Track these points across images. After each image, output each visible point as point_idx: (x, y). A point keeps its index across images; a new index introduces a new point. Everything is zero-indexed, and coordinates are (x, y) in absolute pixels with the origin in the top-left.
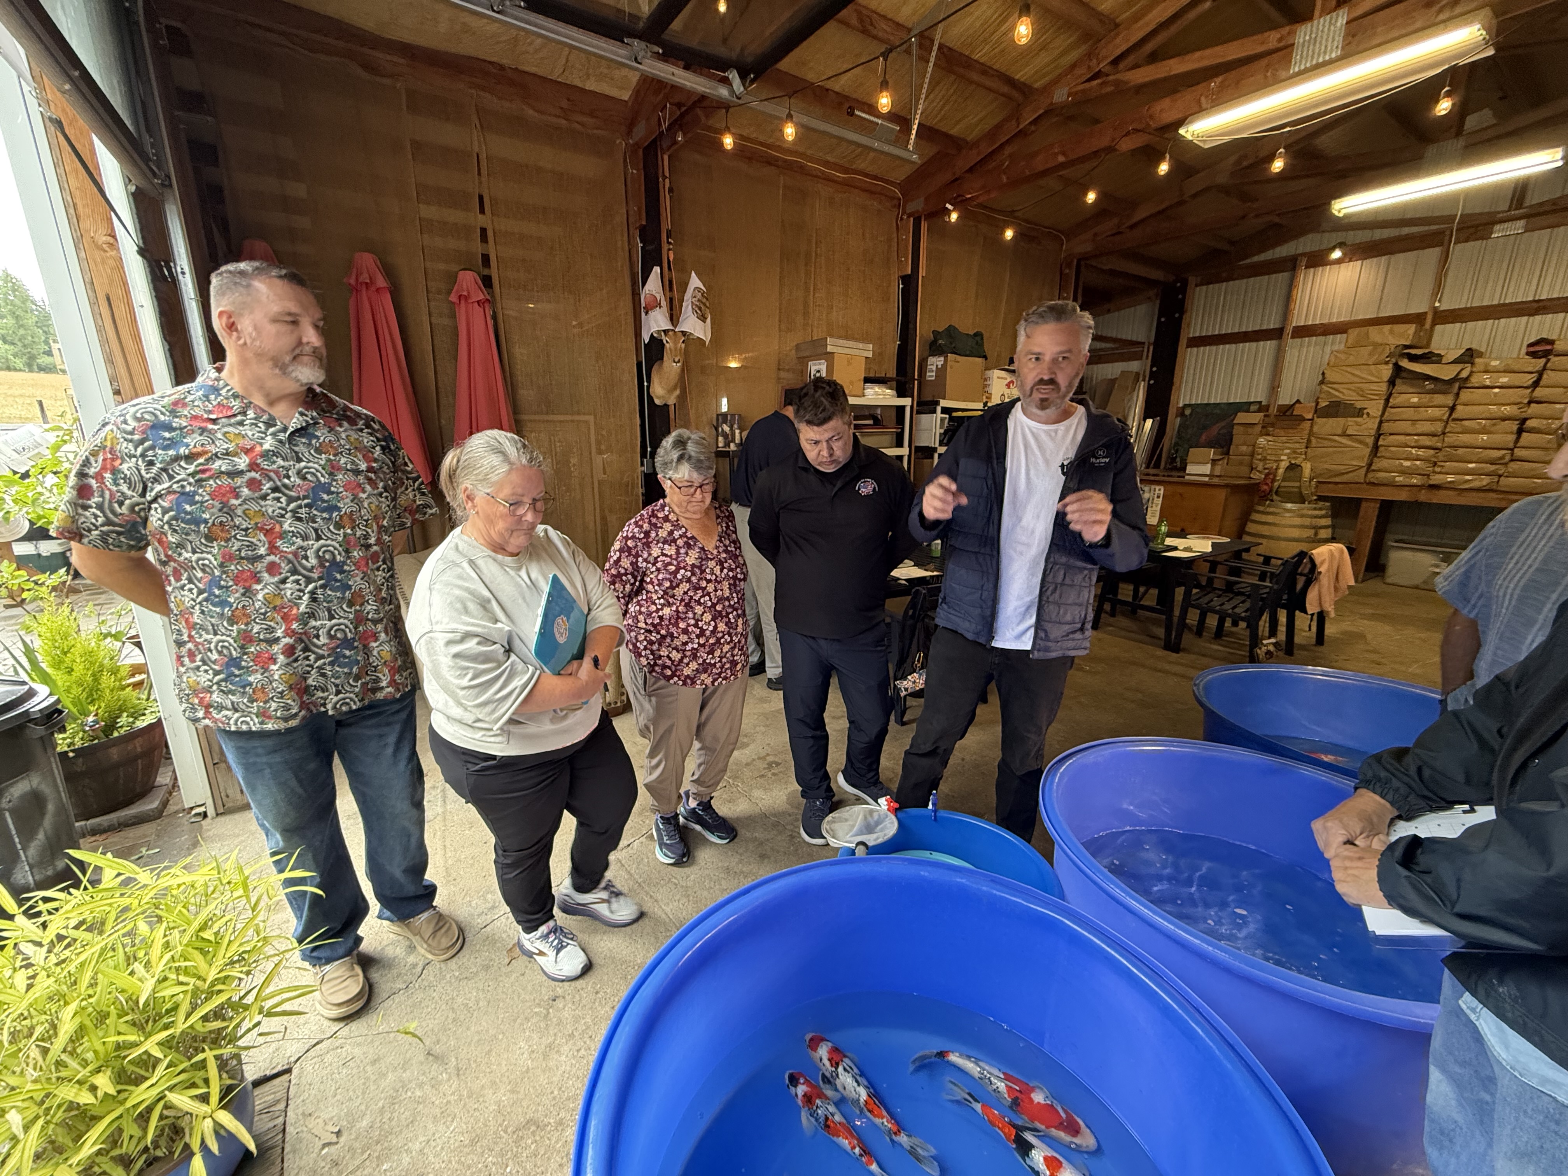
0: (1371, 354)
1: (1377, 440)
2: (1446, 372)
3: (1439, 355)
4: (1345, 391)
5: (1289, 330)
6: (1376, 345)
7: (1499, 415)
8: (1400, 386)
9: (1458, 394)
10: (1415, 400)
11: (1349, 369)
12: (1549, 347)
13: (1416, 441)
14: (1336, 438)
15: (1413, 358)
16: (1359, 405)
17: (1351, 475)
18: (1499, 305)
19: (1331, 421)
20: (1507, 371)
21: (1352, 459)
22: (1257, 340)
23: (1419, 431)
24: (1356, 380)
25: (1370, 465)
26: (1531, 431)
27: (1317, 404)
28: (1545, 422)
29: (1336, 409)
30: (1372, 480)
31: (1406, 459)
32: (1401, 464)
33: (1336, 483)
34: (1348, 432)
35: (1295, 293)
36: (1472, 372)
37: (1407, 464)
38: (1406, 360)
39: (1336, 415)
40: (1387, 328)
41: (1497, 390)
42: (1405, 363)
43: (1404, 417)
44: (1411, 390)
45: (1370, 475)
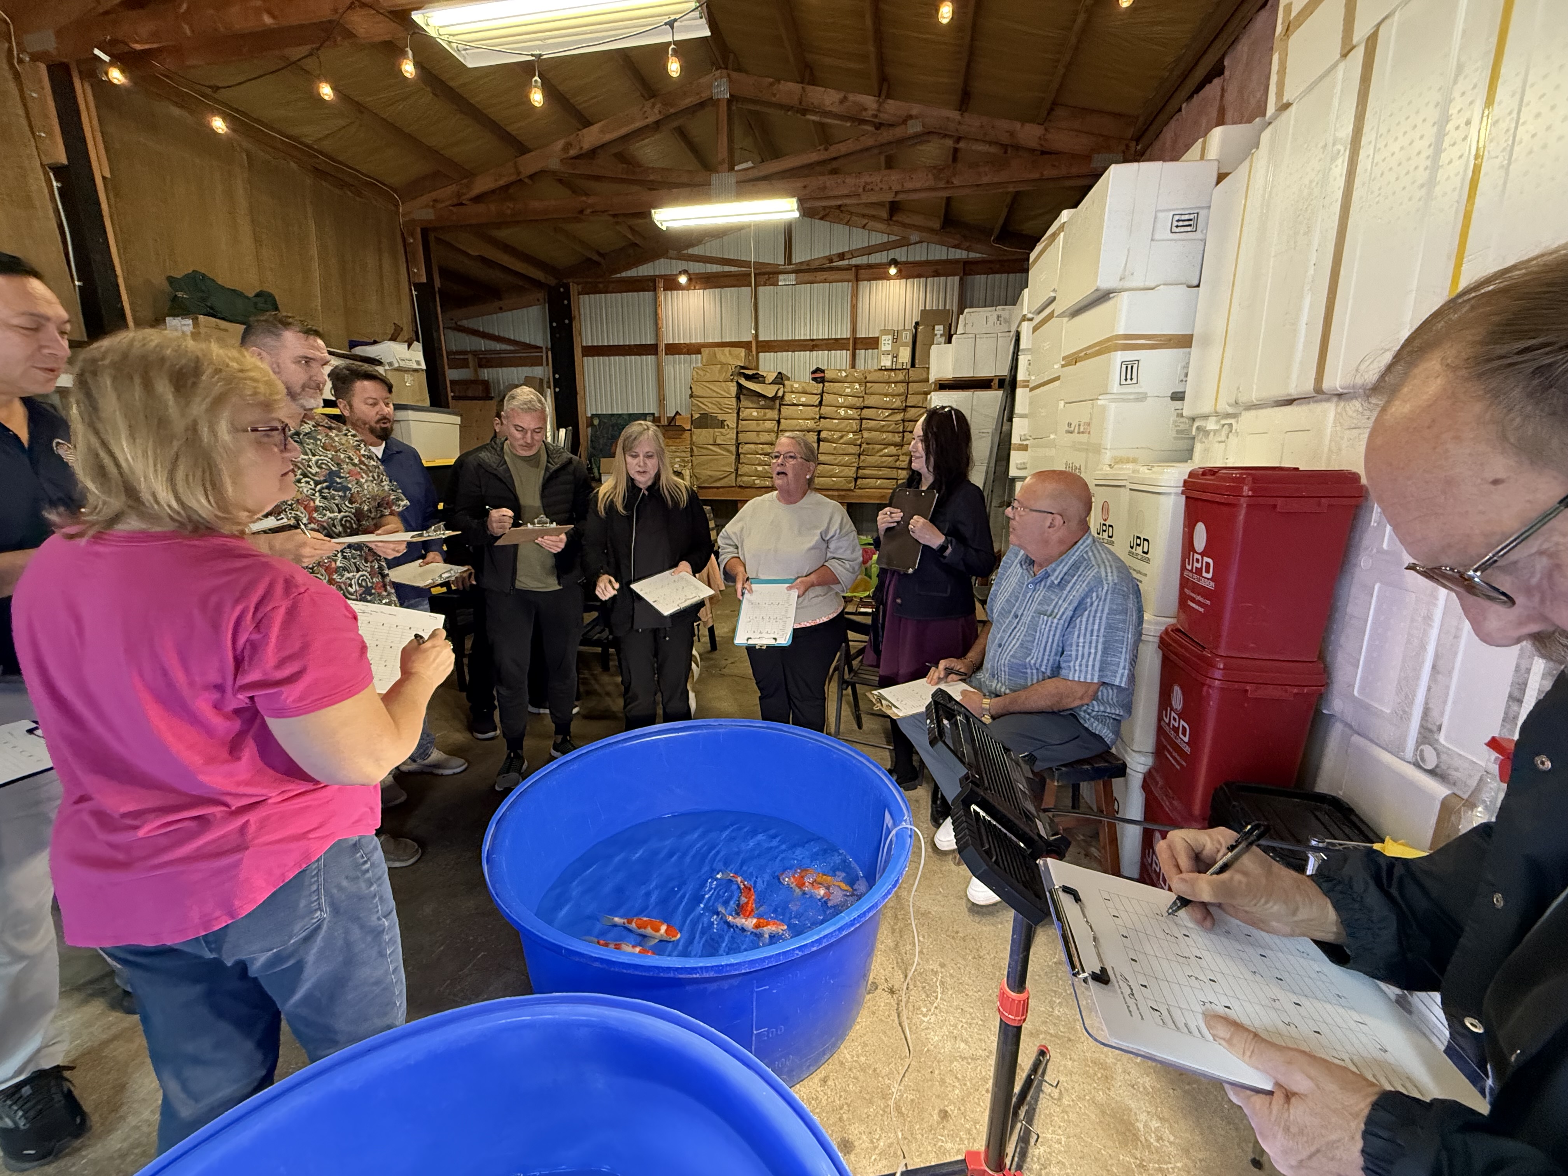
0: (720, 372)
1: (738, 448)
2: (770, 391)
3: (763, 377)
4: (709, 405)
5: (662, 347)
6: (723, 364)
7: (804, 428)
8: (744, 403)
9: (780, 410)
10: (755, 414)
11: (708, 385)
12: (822, 375)
13: (762, 449)
14: (710, 447)
15: (748, 378)
16: (720, 417)
17: (726, 480)
18: (792, 340)
19: (704, 431)
20: (805, 393)
21: (723, 466)
22: (640, 354)
23: (762, 441)
24: (715, 395)
25: (737, 470)
26: (825, 440)
27: (692, 416)
28: (830, 433)
29: (705, 421)
30: (741, 484)
31: (759, 465)
32: (756, 469)
33: (718, 488)
34: (718, 442)
35: (660, 312)
36: (784, 392)
37: (760, 468)
38: (743, 379)
39: (706, 427)
40: (727, 349)
41: (801, 408)
42: (743, 381)
43: (751, 428)
44: (751, 406)
45: (739, 479)
